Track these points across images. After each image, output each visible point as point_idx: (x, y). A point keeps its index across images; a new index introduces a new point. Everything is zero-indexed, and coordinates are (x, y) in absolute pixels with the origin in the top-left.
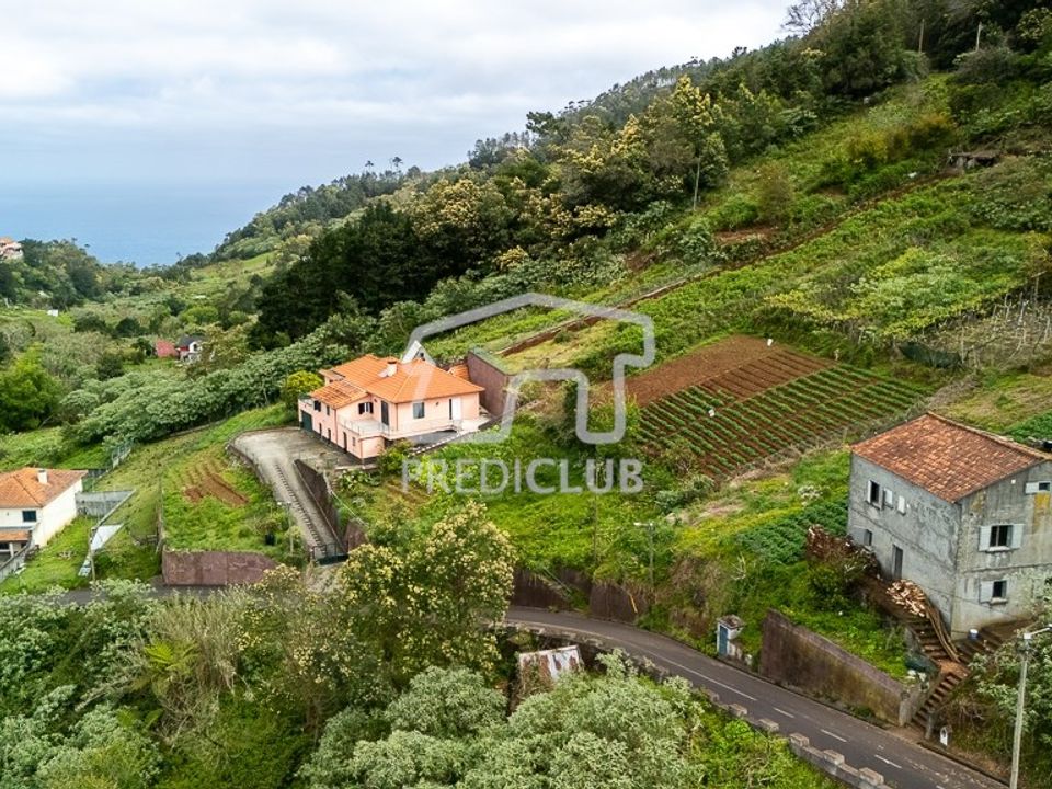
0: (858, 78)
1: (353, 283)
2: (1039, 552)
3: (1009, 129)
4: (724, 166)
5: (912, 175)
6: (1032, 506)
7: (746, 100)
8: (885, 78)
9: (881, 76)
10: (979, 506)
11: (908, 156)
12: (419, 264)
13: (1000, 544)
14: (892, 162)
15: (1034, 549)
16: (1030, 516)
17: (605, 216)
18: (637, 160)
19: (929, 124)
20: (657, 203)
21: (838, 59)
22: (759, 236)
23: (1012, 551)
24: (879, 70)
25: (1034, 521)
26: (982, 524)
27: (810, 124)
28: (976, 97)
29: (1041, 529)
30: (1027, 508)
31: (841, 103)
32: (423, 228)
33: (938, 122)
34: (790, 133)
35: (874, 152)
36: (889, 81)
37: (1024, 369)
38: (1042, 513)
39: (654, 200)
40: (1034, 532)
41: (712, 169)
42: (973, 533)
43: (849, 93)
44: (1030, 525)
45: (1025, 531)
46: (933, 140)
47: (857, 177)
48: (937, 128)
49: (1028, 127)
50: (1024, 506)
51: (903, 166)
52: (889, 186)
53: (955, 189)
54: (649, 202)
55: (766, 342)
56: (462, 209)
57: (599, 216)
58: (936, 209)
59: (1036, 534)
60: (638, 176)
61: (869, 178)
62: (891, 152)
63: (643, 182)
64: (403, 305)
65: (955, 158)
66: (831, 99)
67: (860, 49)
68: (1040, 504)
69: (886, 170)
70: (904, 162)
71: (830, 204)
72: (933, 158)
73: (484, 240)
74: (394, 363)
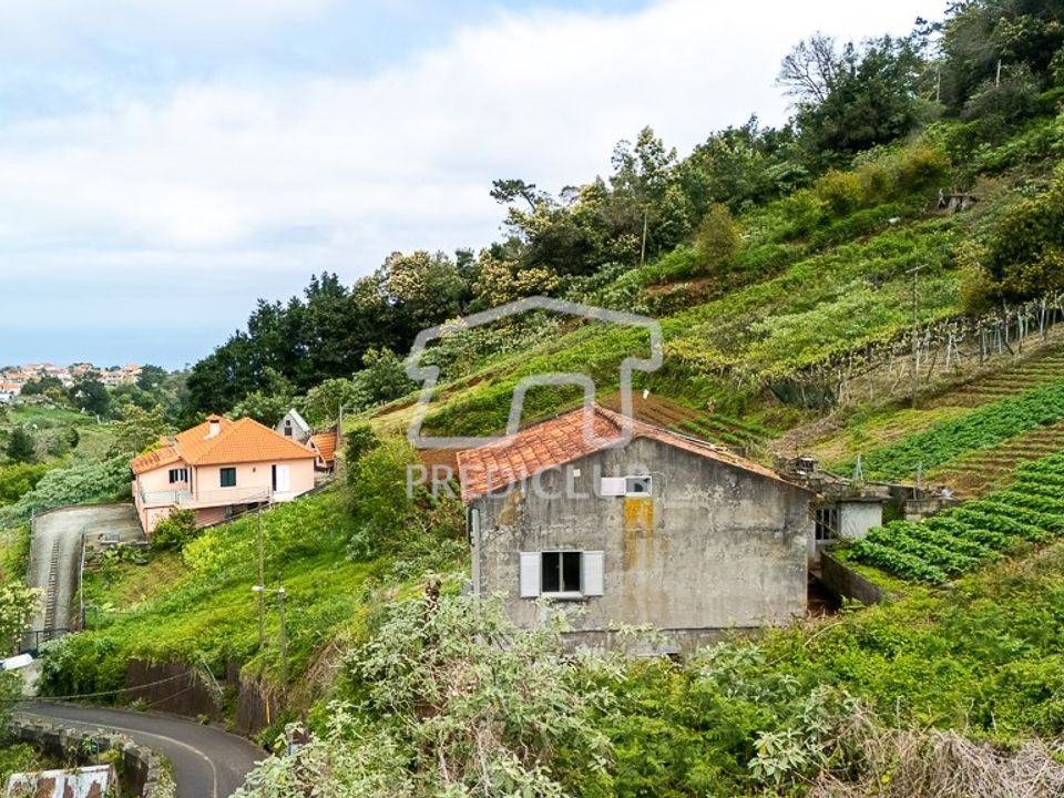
0: (856, 128)
1: (288, 360)
2: (641, 604)
3: (1015, 164)
4: (685, 222)
5: (893, 220)
6: (618, 519)
7: (722, 153)
8: (891, 128)
9: (886, 125)
10: (513, 514)
11: (890, 198)
12: (360, 340)
13: (567, 589)
14: (867, 205)
15: (631, 598)
16: (617, 536)
17: (547, 279)
18: (588, 218)
19: (915, 162)
20: (608, 264)
21: (836, 109)
22: (686, 284)
23: (588, 600)
24: (882, 119)
25: (624, 547)
26: (522, 547)
27: (801, 180)
28: (979, 133)
29: (641, 561)
30: (608, 521)
31: (840, 158)
32: (364, 299)
33: (927, 159)
34: (776, 189)
35: (844, 192)
36: (896, 131)
37: (906, 403)
38: (639, 534)
39: (605, 262)
40: (626, 567)
41: (670, 225)
42: (507, 563)
43: (848, 147)
44: (618, 554)
45: (608, 565)
46: (921, 180)
47: (824, 222)
48: (926, 166)
49: (1036, 159)
50: (601, 518)
51: (883, 210)
52: (862, 231)
53: (936, 230)
54: (600, 264)
55: (642, 393)
56: (408, 279)
57: (540, 278)
58: (903, 250)
59: (631, 572)
60: (585, 235)
61: (837, 223)
62: (870, 195)
63: (593, 242)
64: (332, 382)
65: (948, 199)
66: (827, 153)
67: (858, 96)
68: (635, 517)
69: (858, 214)
70: (883, 206)
71: (783, 251)
72: (920, 200)
73: (432, 313)
74: (217, 421)
